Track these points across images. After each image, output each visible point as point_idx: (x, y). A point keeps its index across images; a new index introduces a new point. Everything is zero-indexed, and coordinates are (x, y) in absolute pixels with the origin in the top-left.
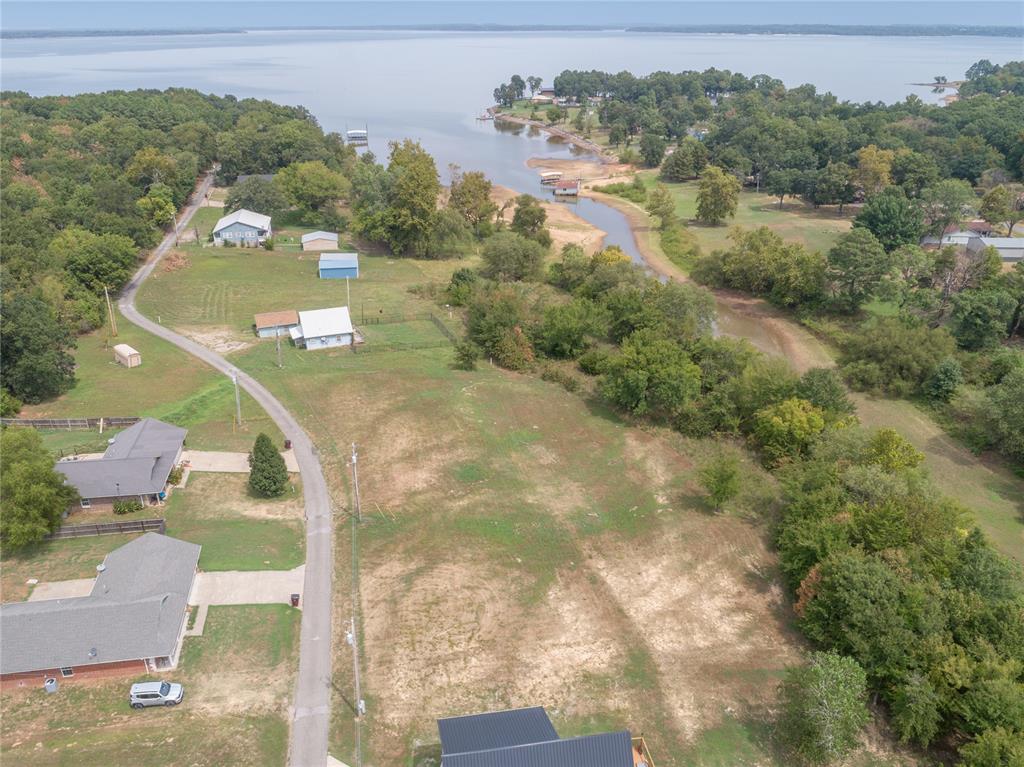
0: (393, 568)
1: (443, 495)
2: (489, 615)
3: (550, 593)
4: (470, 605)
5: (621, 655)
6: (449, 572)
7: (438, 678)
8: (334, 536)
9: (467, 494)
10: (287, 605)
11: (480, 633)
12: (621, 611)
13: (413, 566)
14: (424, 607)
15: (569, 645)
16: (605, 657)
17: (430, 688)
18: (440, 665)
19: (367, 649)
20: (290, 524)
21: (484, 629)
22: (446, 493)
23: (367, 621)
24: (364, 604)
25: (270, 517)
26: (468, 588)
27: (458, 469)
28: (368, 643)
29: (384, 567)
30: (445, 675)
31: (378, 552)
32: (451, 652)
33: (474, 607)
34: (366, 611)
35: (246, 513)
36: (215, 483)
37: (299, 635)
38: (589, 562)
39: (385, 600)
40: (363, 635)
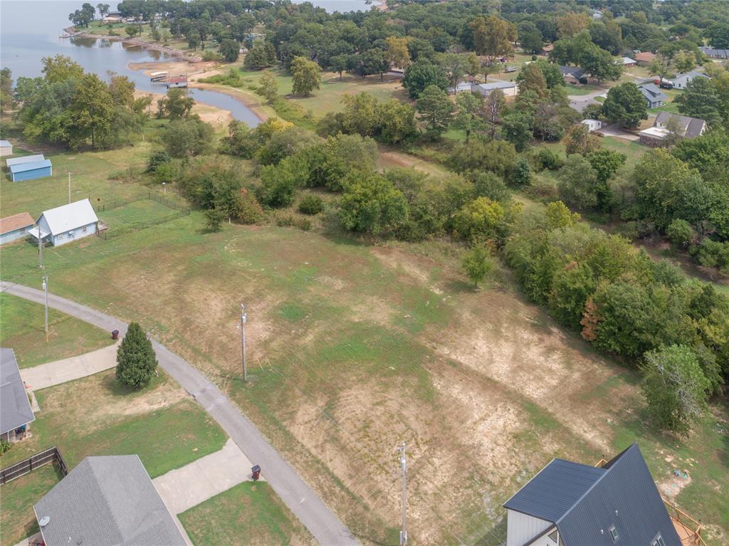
0: (307, 411)
1: (288, 336)
2: (411, 419)
3: (435, 384)
4: (392, 417)
5: (520, 411)
6: (353, 397)
7: (426, 488)
8: (234, 402)
9: (306, 330)
10: (248, 482)
11: (420, 436)
12: (489, 379)
13: (321, 403)
14: (362, 433)
15: (483, 419)
16: (512, 417)
17: (428, 499)
18: (417, 476)
19: (352, 489)
20: (181, 406)
21: (419, 432)
22: (290, 334)
23: (329, 465)
24: (314, 451)
25: (155, 407)
26: (378, 404)
27: (281, 312)
28: (348, 484)
29: (300, 413)
30: (428, 483)
31: (282, 402)
32: (414, 461)
33: (396, 417)
34: (320, 457)
35: (127, 412)
36: (69, 395)
37: (284, 504)
38: (436, 351)
39: (326, 441)
40: (337, 478)
